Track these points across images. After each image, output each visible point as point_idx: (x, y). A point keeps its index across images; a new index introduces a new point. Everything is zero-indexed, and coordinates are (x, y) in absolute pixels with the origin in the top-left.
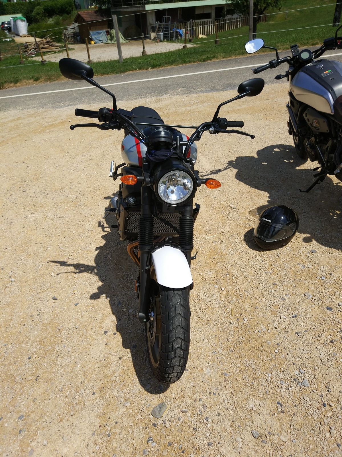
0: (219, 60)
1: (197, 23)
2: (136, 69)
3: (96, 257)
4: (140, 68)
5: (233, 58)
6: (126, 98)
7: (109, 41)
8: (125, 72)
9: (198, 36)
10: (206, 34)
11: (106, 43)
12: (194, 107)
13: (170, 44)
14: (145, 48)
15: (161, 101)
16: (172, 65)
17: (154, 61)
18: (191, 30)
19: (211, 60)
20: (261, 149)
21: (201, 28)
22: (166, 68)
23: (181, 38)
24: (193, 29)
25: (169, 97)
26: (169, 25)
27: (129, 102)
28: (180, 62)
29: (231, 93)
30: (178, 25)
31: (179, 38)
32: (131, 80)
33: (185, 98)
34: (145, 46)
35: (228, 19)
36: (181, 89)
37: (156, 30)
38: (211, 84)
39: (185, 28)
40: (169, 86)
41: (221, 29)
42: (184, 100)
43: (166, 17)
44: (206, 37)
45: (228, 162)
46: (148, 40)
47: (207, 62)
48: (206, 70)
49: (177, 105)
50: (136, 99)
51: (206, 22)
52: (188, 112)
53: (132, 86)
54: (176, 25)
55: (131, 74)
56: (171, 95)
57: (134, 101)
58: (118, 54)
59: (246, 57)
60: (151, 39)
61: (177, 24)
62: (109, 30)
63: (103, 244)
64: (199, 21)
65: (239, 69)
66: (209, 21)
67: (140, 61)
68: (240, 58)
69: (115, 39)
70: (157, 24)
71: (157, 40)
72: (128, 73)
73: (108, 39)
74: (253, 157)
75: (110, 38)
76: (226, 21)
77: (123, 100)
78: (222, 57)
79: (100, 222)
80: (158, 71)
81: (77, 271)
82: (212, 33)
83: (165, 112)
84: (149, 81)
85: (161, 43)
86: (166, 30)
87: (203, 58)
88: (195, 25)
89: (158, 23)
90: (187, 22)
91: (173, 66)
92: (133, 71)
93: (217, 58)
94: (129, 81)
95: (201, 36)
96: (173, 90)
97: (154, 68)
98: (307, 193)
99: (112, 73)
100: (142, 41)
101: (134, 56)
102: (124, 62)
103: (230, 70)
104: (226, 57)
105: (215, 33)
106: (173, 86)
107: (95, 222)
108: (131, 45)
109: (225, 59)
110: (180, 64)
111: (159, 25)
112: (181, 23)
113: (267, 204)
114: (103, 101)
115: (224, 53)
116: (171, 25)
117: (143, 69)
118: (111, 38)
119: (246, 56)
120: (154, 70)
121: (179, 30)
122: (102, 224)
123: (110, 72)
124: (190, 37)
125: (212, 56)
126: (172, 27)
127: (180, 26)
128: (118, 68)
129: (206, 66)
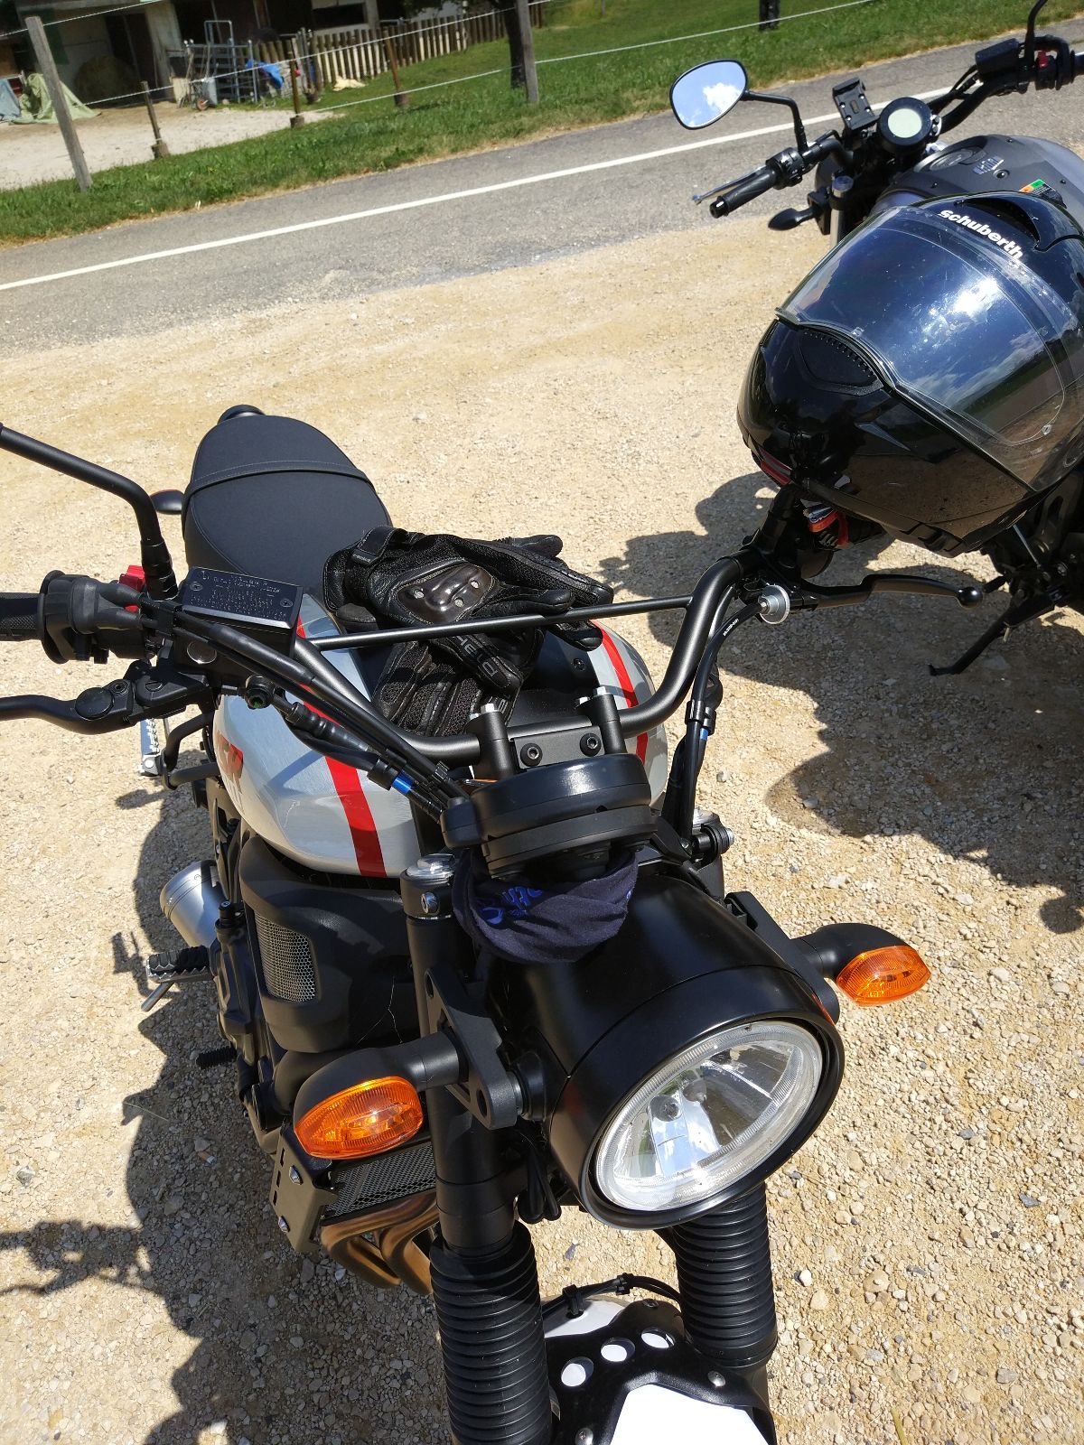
0: (438, 160)
1: (324, 41)
2: (146, 211)
3: (135, 1162)
4: (161, 207)
5: (488, 149)
6: (128, 323)
7: (27, 116)
8: (107, 224)
9: (334, 82)
10: (358, 75)
11: (16, 123)
12: (400, 343)
13: (243, 113)
14: (162, 133)
15: (270, 326)
16: (276, 186)
17: (210, 179)
18: (309, 64)
19: (410, 161)
20: (709, 494)
21: (337, 53)
22: (255, 198)
23: (279, 92)
24: (313, 60)
25: (295, 308)
26: (230, 49)
27: (147, 340)
28: (304, 174)
29: (522, 278)
30: (260, 47)
31: (272, 91)
32: (136, 254)
33: (356, 308)
34: (159, 125)
35: (423, 22)
36: (332, 275)
37: (189, 70)
38: (436, 249)
39: (287, 57)
40: (286, 266)
41: (405, 56)
42: (354, 316)
43: (214, 25)
44: (360, 85)
45: (603, 563)
46: (165, 105)
47: (398, 169)
48: (404, 200)
49: (333, 337)
50: (170, 325)
51: (353, 34)
52: (384, 362)
53: (145, 274)
54: (253, 49)
55: (130, 230)
56: (302, 300)
57: (163, 334)
58: (68, 157)
59: (530, 145)
60: (174, 101)
61: (257, 46)
62: (20, 76)
63: (157, 1075)
64: (329, 32)
65: (521, 186)
66: (363, 32)
67: (155, 179)
68: (509, 150)
69: (47, 104)
70: (188, 49)
71: (195, 101)
72: (117, 226)
73: (20, 109)
74: (690, 535)
75: (28, 104)
76: (416, 29)
77: (119, 334)
78: (446, 150)
79: (117, 942)
80: (230, 214)
81: (49, 1275)
82: (379, 71)
83: (295, 370)
84: (204, 252)
85: (213, 112)
86: (223, 66)
87: (384, 155)
88: (319, 46)
89: (189, 44)
90: (290, 38)
91: (280, 192)
92: (137, 218)
93: (431, 153)
94: (129, 257)
95: (342, 83)
96: (306, 282)
97: (212, 202)
98: (961, 677)
99: (59, 228)
100: (146, 108)
101: (127, 163)
102: (96, 186)
103: (489, 194)
104: (463, 149)
105: (386, 69)
106: (302, 265)
107: (96, 943)
108: (110, 123)
109: (459, 155)
110: (306, 182)
111: (197, 51)
112: (271, 43)
113: (822, 748)
114: (40, 343)
115: (451, 133)
116: (237, 50)
117: (174, 209)
118: (33, 104)
119: (530, 142)
120: (212, 208)
121: (267, 66)
122: (131, 952)
123: (48, 226)
124: (309, 87)
125: (411, 148)
126: (242, 56)
127: (269, 50)
128: (78, 211)
129: (401, 184)
